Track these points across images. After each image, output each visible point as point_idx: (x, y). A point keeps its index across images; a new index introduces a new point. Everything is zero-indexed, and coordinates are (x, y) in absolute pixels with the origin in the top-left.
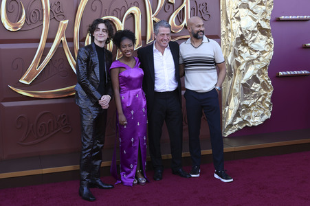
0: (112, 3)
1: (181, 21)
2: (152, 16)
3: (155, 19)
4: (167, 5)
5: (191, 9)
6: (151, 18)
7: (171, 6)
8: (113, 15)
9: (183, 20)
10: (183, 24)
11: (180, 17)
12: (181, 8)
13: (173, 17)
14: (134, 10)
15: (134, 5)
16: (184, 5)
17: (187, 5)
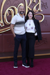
0: (14, 2)
1: (38, 9)
2: (28, 7)
3: (29, 8)
4: (33, 3)
5: (41, 5)
6: (27, 7)
7: (34, 3)
8: (14, 6)
9: (38, 8)
10: (38, 10)
11: (37, 7)
12: (38, 4)
13: (35, 7)
14: (22, 4)
15: (22, 3)
16: (39, 3)
17: (40, 3)
